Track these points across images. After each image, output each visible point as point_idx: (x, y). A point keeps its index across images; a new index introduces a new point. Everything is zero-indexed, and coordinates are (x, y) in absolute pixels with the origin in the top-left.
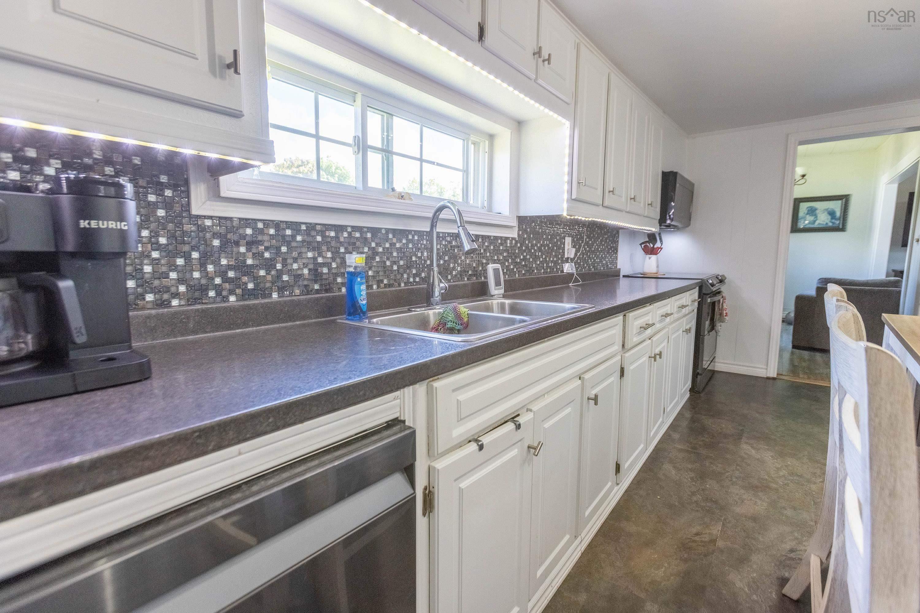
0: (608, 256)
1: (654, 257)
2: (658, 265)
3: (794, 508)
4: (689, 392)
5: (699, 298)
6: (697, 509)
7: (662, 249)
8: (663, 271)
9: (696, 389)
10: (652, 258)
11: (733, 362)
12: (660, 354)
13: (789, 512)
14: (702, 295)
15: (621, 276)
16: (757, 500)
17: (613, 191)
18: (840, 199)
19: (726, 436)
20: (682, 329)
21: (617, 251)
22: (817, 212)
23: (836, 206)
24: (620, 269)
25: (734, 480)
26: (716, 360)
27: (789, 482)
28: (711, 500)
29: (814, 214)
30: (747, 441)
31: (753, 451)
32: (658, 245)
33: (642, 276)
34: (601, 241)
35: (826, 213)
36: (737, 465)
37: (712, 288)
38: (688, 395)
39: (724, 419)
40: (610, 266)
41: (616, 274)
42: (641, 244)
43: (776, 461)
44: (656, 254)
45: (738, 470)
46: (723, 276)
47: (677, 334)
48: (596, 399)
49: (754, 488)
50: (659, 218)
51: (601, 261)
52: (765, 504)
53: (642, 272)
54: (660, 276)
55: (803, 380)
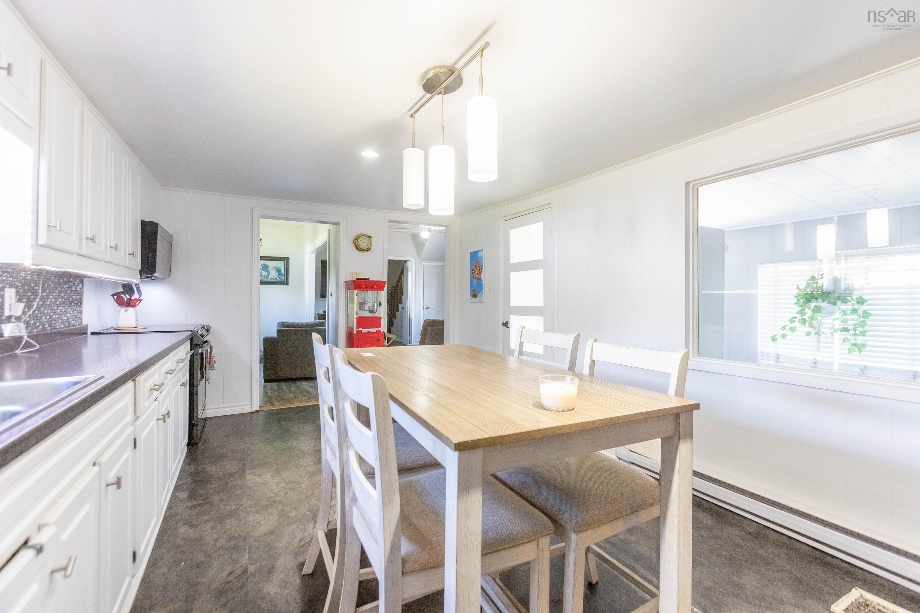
0: (69, 310)
1: (131, 310)
2: (137, 318)
3: (296, 509)
4: (186, 447)
5: (191, 350)
6: (224, 552)
7: (141, 300)
8: (143, 324)
9: (193, 441)
10: (129, 311)
11: (223, 406)
12: (168, 414)
13: (293, 513)
14: (193, 347)
15: (89, 333)
16: (270, 516)
17: (93, 239)
18: (284, 261)
19: (231, 475)
20: (179, 383)
21: (81, 303)
22: (269, 268)
23: (281, 265)
24: (87, 326)
25: (248, 509)
26: (206, 407)
27: (288, 490)
28: (234, 537)
29: (267, 270)
30: (250, 472)
31: (257, 478)
32: (136, 296)
33: (117, 331)
34: (60, 292)
35: (275, 270)
36: (248, 496)
37: (202, 339)
38: (186, 450)
39: (226, 460)
40: (73, 322)
41: (83, 332)
42: (113, 295)
43: (275, 478)
44: (134, 306)
45: (249, 500)
46: (208, 326)
47: (176, 390)
48: (118, 483)
49: (265, 508)
50: (140, 268)
51: (60, 317)
52: (276, 516)
53: (115, 326)
54: (139, 331)
55: (278, 406)
